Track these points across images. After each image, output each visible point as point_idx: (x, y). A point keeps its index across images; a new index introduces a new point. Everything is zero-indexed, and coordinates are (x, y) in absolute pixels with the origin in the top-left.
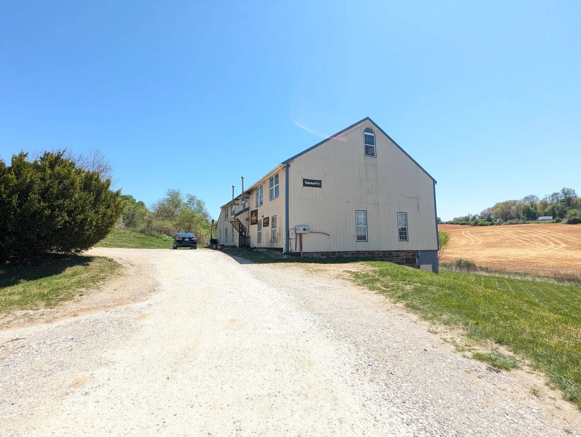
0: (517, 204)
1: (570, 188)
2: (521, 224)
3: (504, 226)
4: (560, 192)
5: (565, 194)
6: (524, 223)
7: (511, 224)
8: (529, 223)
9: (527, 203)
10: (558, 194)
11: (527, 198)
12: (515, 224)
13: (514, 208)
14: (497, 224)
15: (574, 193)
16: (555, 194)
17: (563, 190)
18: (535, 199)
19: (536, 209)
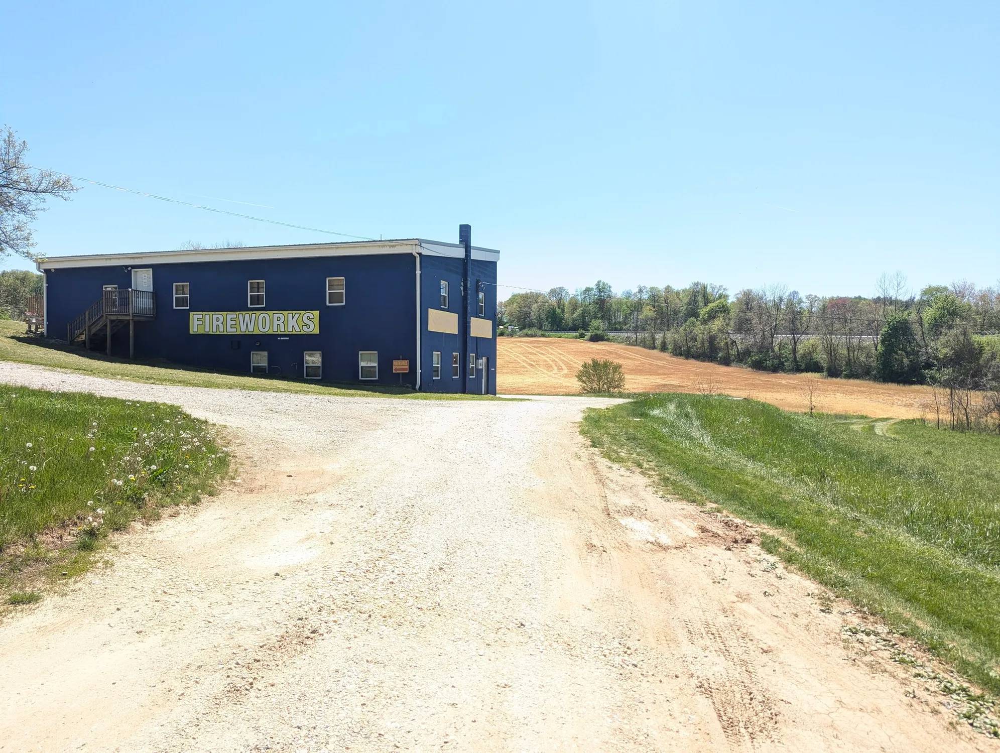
0: (540, 300)
1: (606, 282)
2: (540, 337)
3: (516, 339)
4: (595, 287)
5: (600, 291)
6: (543, 336)
7: (527, 335)
8: (549, 336)
9: (553, 301)
10: (592, 289)
11: (553, 292)
12: (532, 336)
13: (535, 306)
14: (508, 335)
15: (610, 291)
16: (588, 290)
17: (598, 285)
18: (564, 294)
19: (563, 311)
